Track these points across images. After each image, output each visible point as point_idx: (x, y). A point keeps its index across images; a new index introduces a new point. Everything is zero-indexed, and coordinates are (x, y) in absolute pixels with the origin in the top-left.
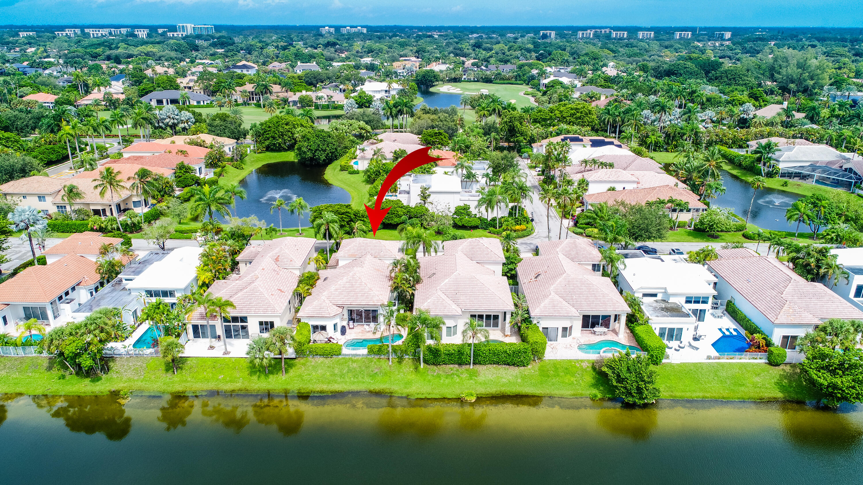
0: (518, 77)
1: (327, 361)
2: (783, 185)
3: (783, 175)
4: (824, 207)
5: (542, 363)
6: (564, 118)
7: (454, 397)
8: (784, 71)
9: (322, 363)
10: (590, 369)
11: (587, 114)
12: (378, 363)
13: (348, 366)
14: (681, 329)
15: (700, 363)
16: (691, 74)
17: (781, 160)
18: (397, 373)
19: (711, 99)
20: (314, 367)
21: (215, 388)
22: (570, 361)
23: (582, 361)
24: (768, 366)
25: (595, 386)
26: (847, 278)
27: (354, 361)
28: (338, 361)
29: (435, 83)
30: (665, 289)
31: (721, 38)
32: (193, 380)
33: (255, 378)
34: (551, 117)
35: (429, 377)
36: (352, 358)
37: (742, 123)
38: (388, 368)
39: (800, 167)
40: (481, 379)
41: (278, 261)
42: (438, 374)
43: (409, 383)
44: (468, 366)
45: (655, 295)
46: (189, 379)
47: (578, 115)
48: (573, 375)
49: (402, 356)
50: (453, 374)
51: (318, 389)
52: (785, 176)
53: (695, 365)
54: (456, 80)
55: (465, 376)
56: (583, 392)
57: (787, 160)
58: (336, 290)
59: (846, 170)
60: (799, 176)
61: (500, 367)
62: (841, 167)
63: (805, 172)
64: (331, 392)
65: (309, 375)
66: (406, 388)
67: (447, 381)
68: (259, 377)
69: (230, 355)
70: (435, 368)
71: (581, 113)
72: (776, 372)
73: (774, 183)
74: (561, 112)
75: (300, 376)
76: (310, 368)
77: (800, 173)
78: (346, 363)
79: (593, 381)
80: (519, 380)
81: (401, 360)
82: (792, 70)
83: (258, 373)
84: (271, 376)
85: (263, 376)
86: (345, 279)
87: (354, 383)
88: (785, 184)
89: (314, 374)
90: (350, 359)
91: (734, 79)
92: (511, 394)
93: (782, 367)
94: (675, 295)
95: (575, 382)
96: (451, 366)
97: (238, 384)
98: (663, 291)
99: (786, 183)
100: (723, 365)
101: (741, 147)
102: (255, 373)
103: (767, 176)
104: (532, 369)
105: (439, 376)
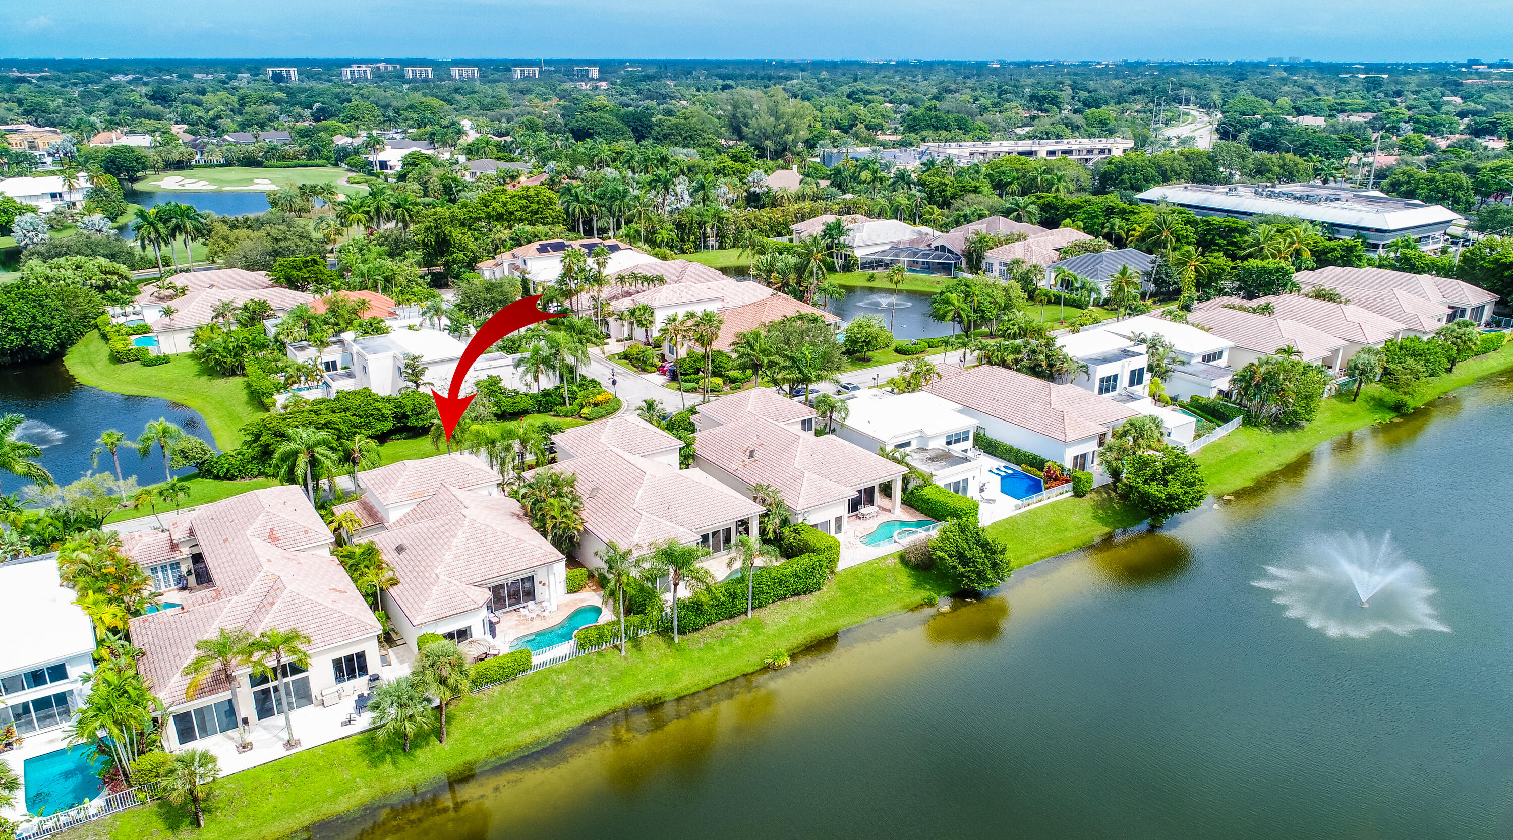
0: (315, 153)
1: (511, 687)
2: (869, 280)
3: (865, 266)
4: (977, 296)
5: (837, 578)
6: (512, 213)
7: (758, 668)
8: (753, 122)
9: (501, 694)
10: (899, 565)
11: (546, 205)
12: (602, 660)
13: (554, 683)
14: (966, 481)
15: (1011, 517)
16: (614, 132)
17: (855, 245)
18: (641, 665)
19: (694, 167)
20: (492, 707)
21: (316, 818)
22: (870, 563)
23: (884, 558)
24: (1077, 499)
25: (918, 585)
26: (1086, 372)
27: (558, 672)
28: (530, 681)
29: (139, 174)
30: (921, 431)
31: (585, 76)
32: (251, 823)
33: (387, 767)
34: (488, 213)
35: (696, 654)
36: (554, 668)
37: (754, 201)
38: (624, 663)
39: (883, 251)
40: (770, 629)
41: (278, 539)
42: (706, 644)
43: (670, 676)
44: (743, 616)
45: (908, 444)
46: (241, 825)
47: (534, 206)
48: (883, 581)
49: (637, 635)
50: (728, 636)
51: (528, 740)
52: (865, 268)
53: (1006, 521)
54: (180, 165)
55: (746, 632)
56: (913, 600)
57: (862, 244)
58: (456, 557)
59: (936, 248)
60: (881, 266)
61: (786, 602)
62: (929, 245)
63: (887, 258)
64: (559, 736)
65: (491, 723)
66: (672, 683)
67: (726, 650)
68: (395, 763)
69: (305, 745)
70: (696, 635)
71: (538, 203)
72: (1087, 501)
73: (857, 278)
74: (505, 204)
75: (474, 731)
76: (485, 711)
77: (881, 261)
78: (547, 679)
79: (913, 581)
80: (823, 613)
81: (636, 643)
82: (765, 121)
83: (388, 756)
84: (418, 752)
85: (402, 759)
86: (461, 535)
87: (582, 707)
88: (872, 278)
89: (499, 718)
90: (549, 669)
91: (691, 136)
92: (829, 636)
93: (1088, 496)
94: (934, 437)
95: (893, 590)
96: (719, 624)
97: (361, 792)
98: (919, 435)
99: (872, 276)
100: (1034, 512)
101: (779, 235)
102: (381, 759)
103: (844, 270)
104: (827, 591)
105: (709, 647)
